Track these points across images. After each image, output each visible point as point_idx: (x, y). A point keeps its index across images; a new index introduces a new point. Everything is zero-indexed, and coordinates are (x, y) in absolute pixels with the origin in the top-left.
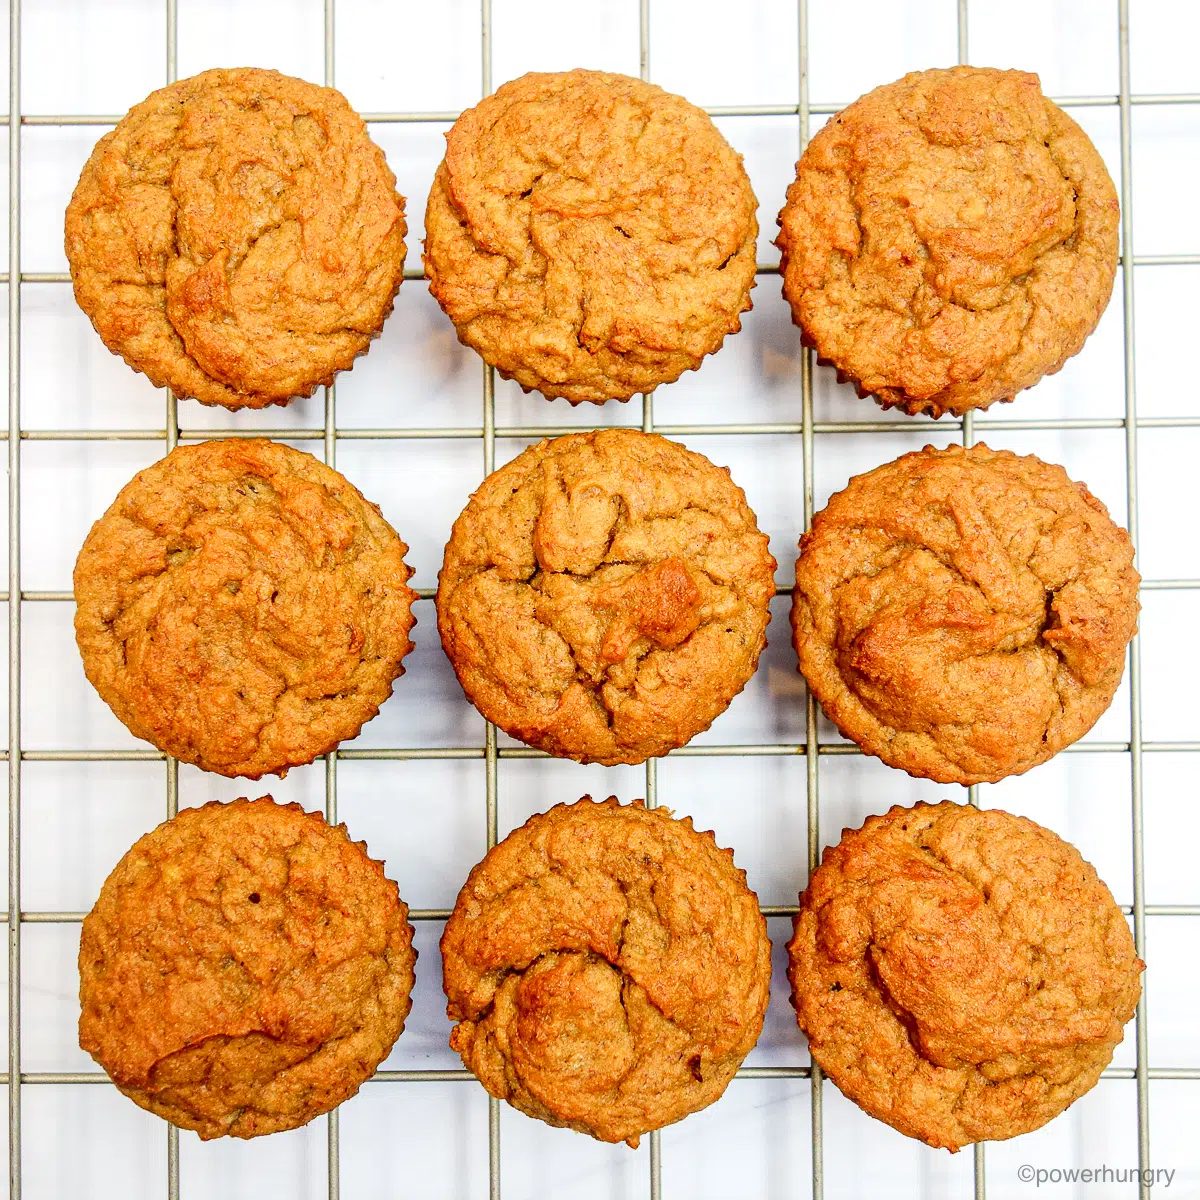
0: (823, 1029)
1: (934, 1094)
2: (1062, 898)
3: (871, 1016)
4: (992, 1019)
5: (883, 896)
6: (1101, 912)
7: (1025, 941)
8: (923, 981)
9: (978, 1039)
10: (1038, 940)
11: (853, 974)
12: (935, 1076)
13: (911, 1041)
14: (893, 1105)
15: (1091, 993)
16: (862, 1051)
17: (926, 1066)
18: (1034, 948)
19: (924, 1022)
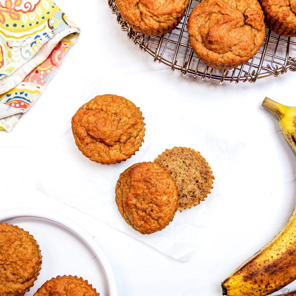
0: (89, 153)
1: (115, 151)
2: (115, 102)
3: (96, 145)
4: (114, 130)
5: (83, 121)
6: (124, 101)
7: (112, 113)
8: (98, 130)
9: (114, 135)
10: (115, 112)
11: (88, 140)
12: (113, 148)
13: (105, 145)
14: (109, 158)
15: (129, 115)
16: (98, 152)
17: (110, 148)
18: (115, 114)
19: (103, 138)
